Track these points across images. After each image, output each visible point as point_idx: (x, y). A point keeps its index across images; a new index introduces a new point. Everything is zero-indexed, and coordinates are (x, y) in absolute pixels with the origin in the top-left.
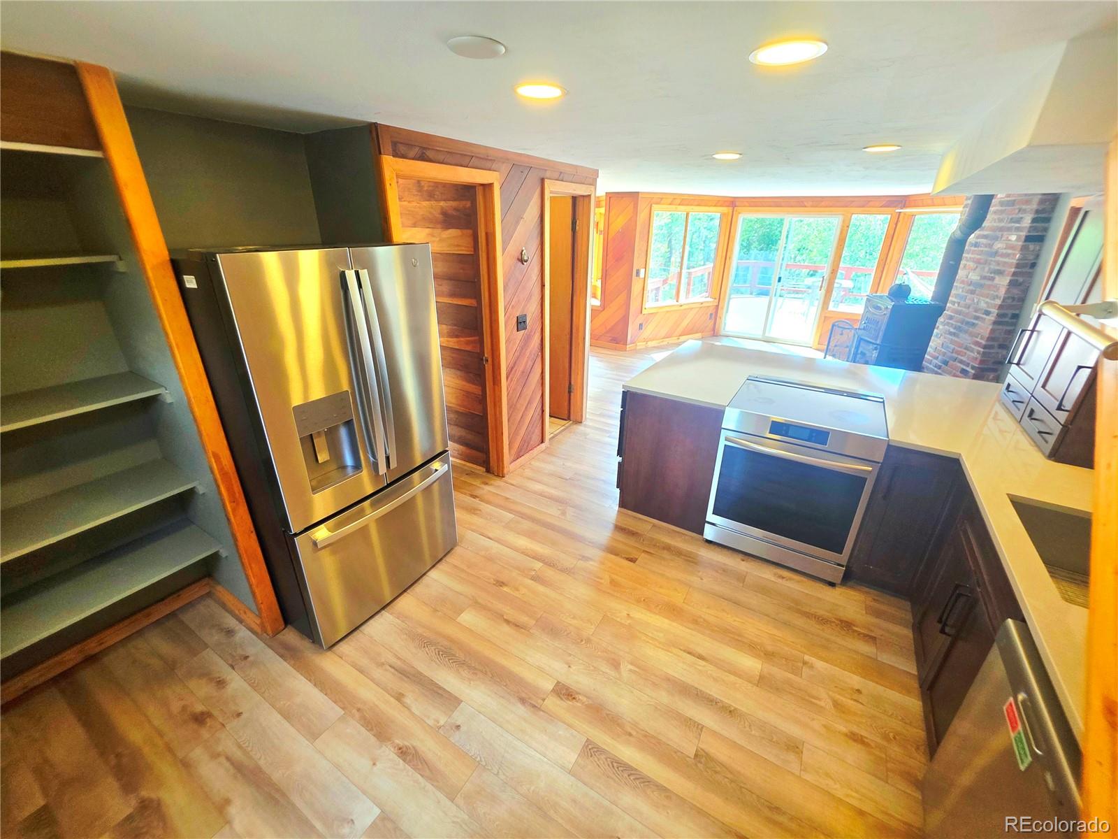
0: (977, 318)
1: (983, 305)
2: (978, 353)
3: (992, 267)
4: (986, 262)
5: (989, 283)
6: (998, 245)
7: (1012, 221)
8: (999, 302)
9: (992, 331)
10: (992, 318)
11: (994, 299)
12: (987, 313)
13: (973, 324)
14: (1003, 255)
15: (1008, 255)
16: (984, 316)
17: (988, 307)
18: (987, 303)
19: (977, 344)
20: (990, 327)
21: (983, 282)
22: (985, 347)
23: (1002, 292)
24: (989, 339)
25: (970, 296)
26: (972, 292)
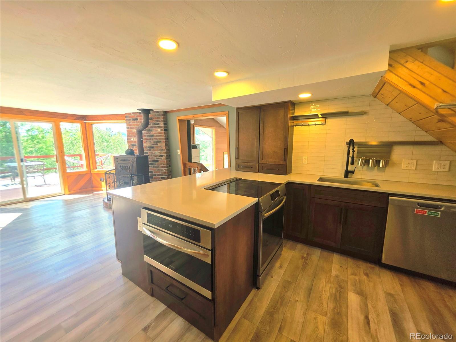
0: (158, 158)
1: (157, 153)
2: (165, 170)
3: (154, 140)
4: (150, 139)
5: (157, 146)
6: (152, 133)
7: (154, 124)
8: (165, 151)
9: (167, 161)
10: (165, 157)
11: (162, 151)
12: (162, 156)
13: (157, 161)
14: (157, 136)
15: (160, 136)
16: (161, 157)
17: (161, 154)
18: (159, 153)
19: (162, 167)
20: (166, 160)
21: (153, 146)
22: (167, 167)
23: (164, 148)
24: (167, 164)
25: (149, 152)
26: (150, 150)
